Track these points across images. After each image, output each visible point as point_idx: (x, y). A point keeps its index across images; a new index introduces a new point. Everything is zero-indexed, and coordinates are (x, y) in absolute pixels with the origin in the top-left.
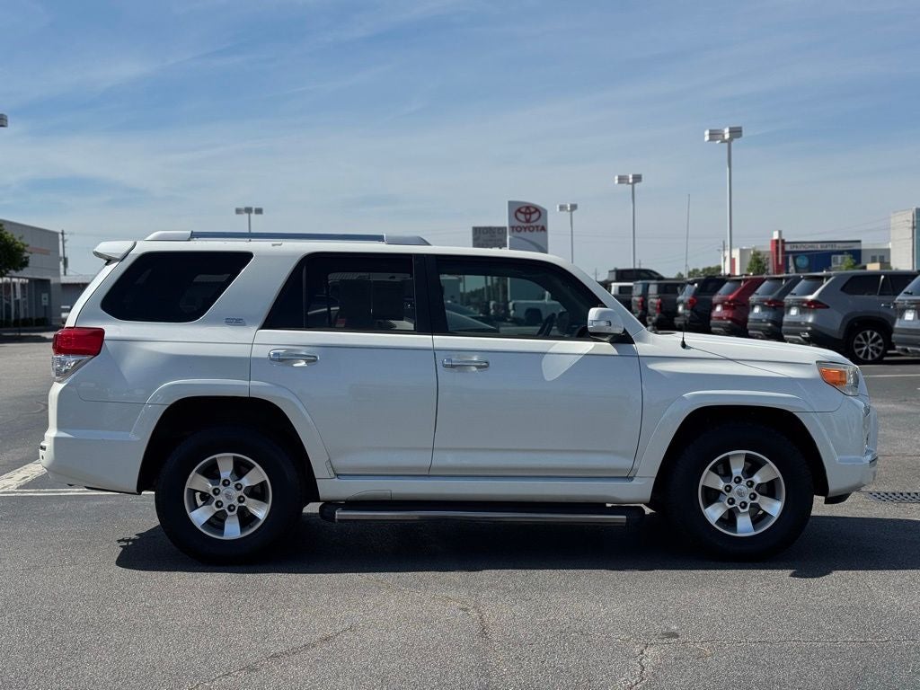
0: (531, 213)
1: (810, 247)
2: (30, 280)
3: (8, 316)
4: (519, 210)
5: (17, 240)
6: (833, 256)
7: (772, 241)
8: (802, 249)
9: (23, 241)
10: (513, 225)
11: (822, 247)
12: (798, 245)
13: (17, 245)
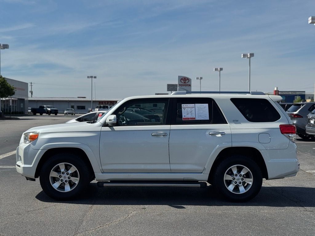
0: (186, 80)
1: (288, 93)
2: (18, 99)
3: (10, 110)
4: (182, 79)
5: (11, 86)
6: (295, 97)
7: (274, 91)
8: (285, 94)
9: (13, 87)
10: (180, 84)
11: (292, 93)
12: (283, 92)
13: (11, 88)
